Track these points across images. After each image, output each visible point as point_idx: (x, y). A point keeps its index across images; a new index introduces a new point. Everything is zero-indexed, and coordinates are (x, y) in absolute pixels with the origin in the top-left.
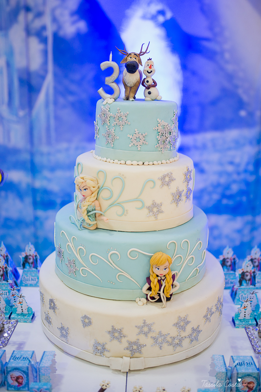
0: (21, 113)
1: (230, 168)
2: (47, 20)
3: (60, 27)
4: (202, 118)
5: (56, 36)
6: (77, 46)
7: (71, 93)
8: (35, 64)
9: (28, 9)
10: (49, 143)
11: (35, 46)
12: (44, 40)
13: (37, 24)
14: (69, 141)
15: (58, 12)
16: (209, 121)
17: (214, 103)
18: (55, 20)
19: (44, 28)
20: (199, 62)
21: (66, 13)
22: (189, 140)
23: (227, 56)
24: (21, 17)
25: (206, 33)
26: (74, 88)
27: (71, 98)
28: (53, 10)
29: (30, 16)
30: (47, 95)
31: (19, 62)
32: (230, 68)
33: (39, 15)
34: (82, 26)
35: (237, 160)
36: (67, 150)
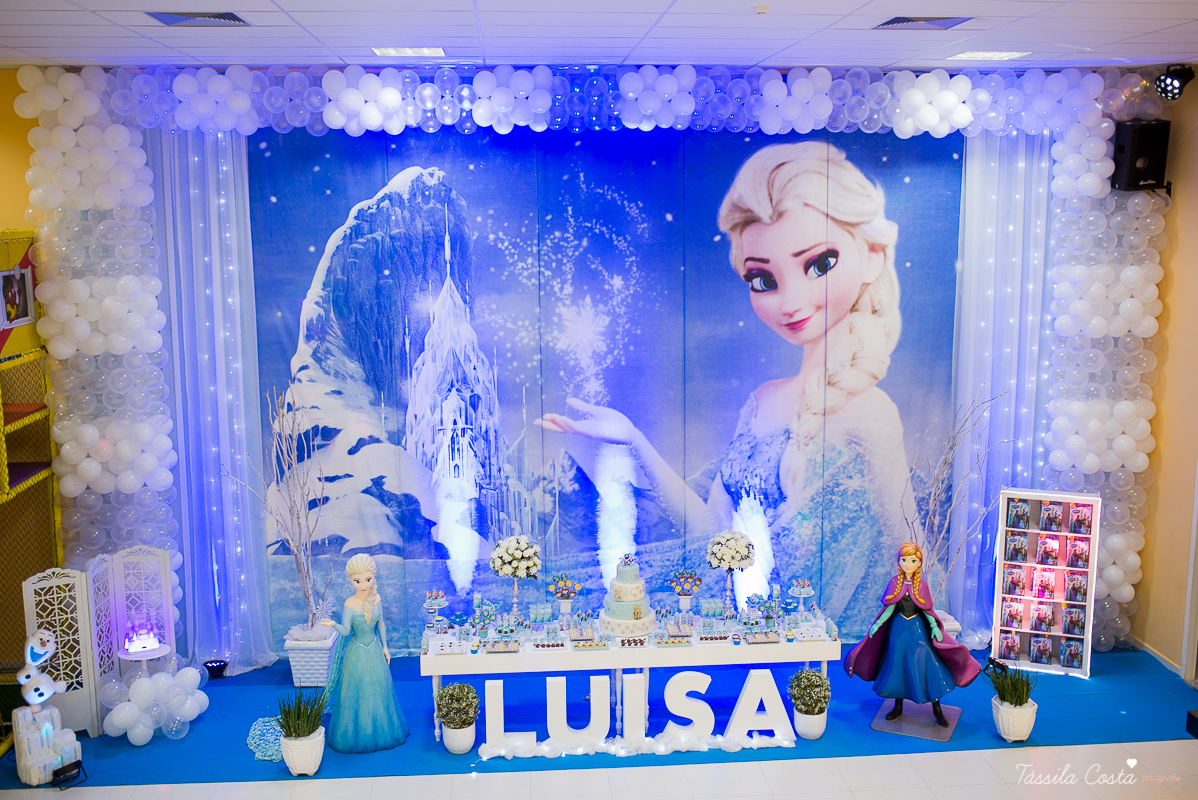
0: (540, 538)
1: (668, 563)
2: (555, 484)
3: (563, 488)
4: (649, 534)
5: (560, 492)
6: (573, 497)
7: (570, 524)
8: (548, 509)
9: (544, 479)
10: (556, 555)
11: (548, 498)
12: (554, 496)
13: (550, 486)
14: (569, 552)
15: (561, 480)
16: (652, 537)
17: (655, 525)
18: (560, 484)
19: (554, 488)
20: (645, 503)
21: (567, 480)
22: (642, 548)
23: (661, 498)
24: (541, 484)
25: (650, 488)
26: (571, 521)
27: (569, 527)
28: (559, 479)
29: (546, 482)
30: (555, 526)
31: (539, 509)
32: (663, 505)
33: (551, 481)
34: (576, 486)
35: (672, 558)
36: (567, 558)
